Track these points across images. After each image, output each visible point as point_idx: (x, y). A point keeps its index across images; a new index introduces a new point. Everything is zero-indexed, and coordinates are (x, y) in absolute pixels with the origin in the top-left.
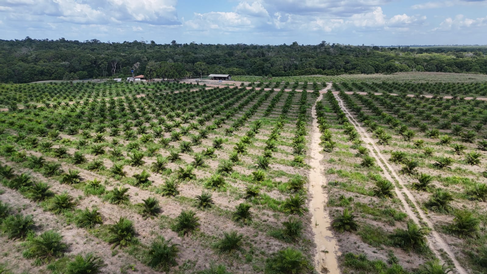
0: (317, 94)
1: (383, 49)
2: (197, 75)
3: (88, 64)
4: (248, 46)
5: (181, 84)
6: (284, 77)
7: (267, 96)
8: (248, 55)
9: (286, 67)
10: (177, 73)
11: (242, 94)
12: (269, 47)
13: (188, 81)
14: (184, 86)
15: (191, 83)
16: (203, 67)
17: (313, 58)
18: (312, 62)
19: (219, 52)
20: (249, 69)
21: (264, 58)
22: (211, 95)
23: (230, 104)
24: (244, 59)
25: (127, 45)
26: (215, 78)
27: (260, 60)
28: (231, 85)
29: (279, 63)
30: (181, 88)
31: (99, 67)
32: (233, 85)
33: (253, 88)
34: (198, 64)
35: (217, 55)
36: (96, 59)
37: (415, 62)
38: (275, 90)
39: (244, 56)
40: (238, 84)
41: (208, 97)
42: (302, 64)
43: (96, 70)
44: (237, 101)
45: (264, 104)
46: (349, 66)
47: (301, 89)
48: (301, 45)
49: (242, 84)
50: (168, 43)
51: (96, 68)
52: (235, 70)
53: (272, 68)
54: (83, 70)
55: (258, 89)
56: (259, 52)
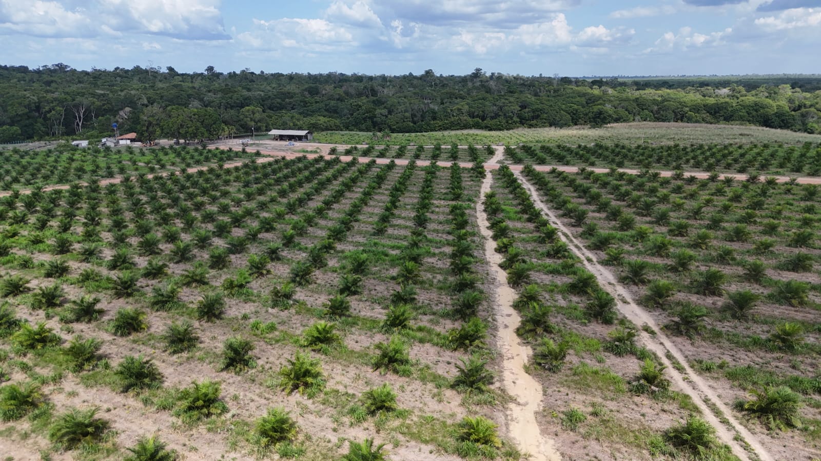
0: (479, 173)
1: (578, 82)
2: (245, 131)
3: (22, 110)
4: (347, 76)
5: (210, 151)
6: (413, 134)
7: (380, 179)
8: (347, 93)
9: (415, 116)
10: (203, 130)
11: (329, 173)
12: (384, 78)
13: (224, 145)
14: (215, 155)
15: (231, 149)
16: (257, 116)
17: (463, 98)
18: (462, 106)
19: (292, 88)
20: (348, 118)
21: (375, 98)
22: (266, 176)
23: (301, 202)
24: (338, 99)
25: (121, 75)
26: (282, 138)
27: (369, 101)
28: (311, 152)
29: (401, 108)
30: (207, 159)
31: (45, 119)
32: (316, 152)
33: (354, 159)
34: (248, 111)
35: (289, 93)
36: (40, 102)
37: (638, 105)
38: (398, 162)
39: (339, 94)
40: (324, 150)
41: (257, 181)
42: (445, 110)
43: (39, 124)
44: (317, 191)
45: (376, 197)
46: (527, 113)
47: (447, 160)
48: (438, 75)
49: (333, 151)
50: (199, 72)
51: (39, 120)
52: (322, 120)
53: (389, 116)
54: (12, 124)
55: (364, 160)
56: (365, 87)
